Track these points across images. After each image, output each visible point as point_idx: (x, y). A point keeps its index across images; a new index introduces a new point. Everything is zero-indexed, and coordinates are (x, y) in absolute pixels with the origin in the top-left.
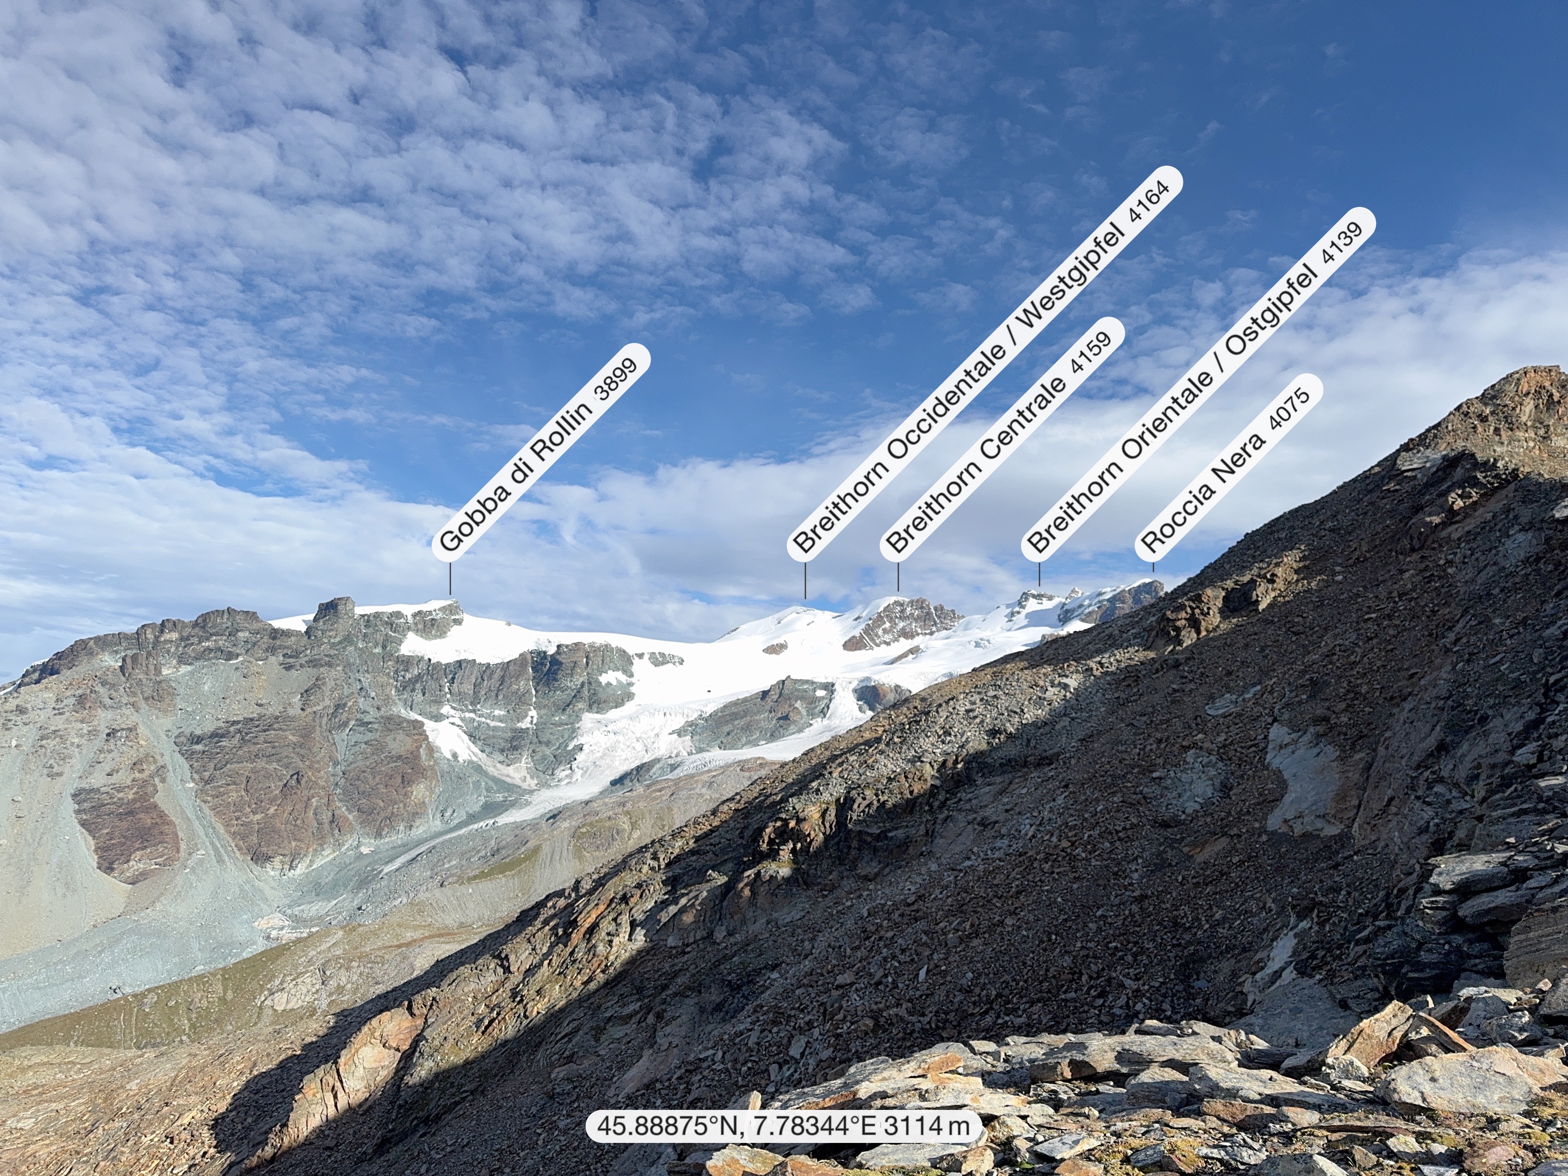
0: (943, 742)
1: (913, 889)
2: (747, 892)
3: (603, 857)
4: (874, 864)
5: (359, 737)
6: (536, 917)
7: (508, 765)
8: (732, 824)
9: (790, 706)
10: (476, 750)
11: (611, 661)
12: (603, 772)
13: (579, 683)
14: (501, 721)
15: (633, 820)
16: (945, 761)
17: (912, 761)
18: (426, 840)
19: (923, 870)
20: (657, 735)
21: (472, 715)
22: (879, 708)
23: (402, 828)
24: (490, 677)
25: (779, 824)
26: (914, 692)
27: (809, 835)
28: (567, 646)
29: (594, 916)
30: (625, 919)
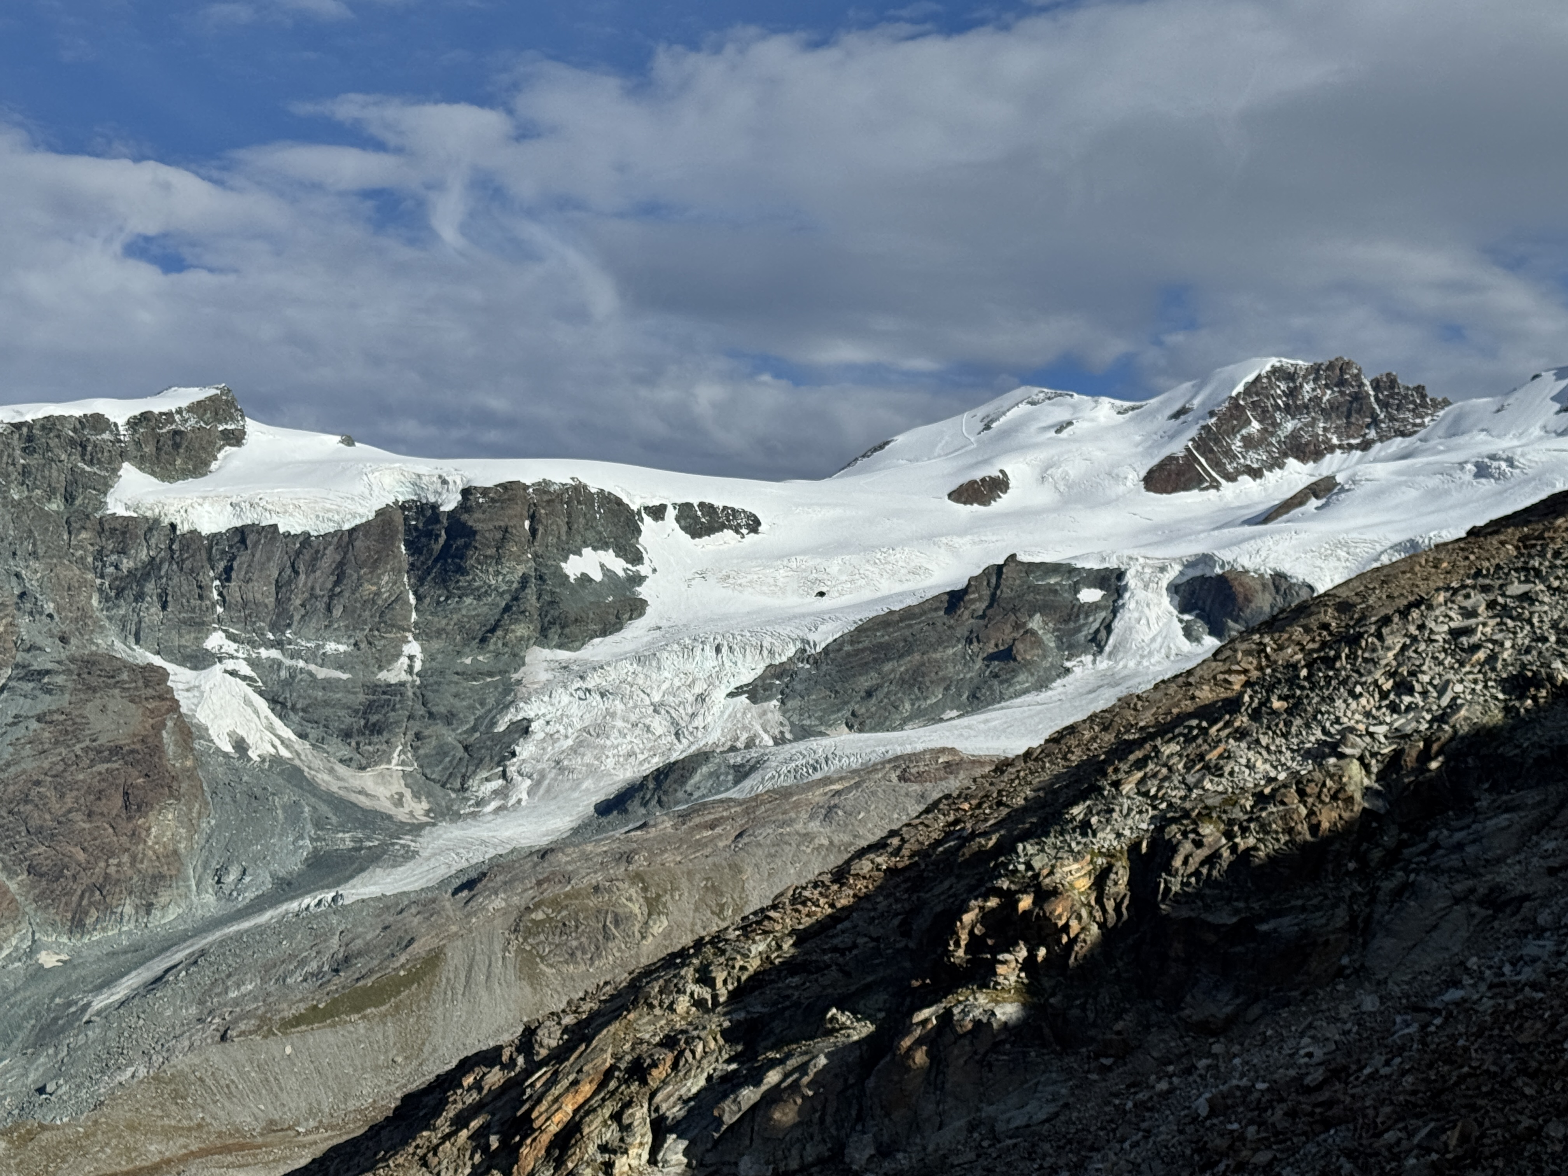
0: (1394, 708)
1: (1319, 1053)
2: (920, 1057)
3: (586, 975)
4: (1223, 996)
5: (23, 706)
6: (437, 1111)
7: (362, 768)
8: (882, 903)
9: (1017, 626)
10: (288, 733)
11: (589, 526)
12: (578, 783)
13: (516, 577)
14: (341, 668)
15: (651, 894)
16: (1397, 755)
17: (1317, 755)
18: (184, 937)
19: (1345, 1010)
20: (701, 698)
21: (274, 653)
22: (1234, 628)
23: (128, 909)
24: (312, 567)
25: (993, 902)
26: (1321, 589)
27: (1066, 927)
28: (485, 491)
29: (569, 1107)
30: (640, 1114)
